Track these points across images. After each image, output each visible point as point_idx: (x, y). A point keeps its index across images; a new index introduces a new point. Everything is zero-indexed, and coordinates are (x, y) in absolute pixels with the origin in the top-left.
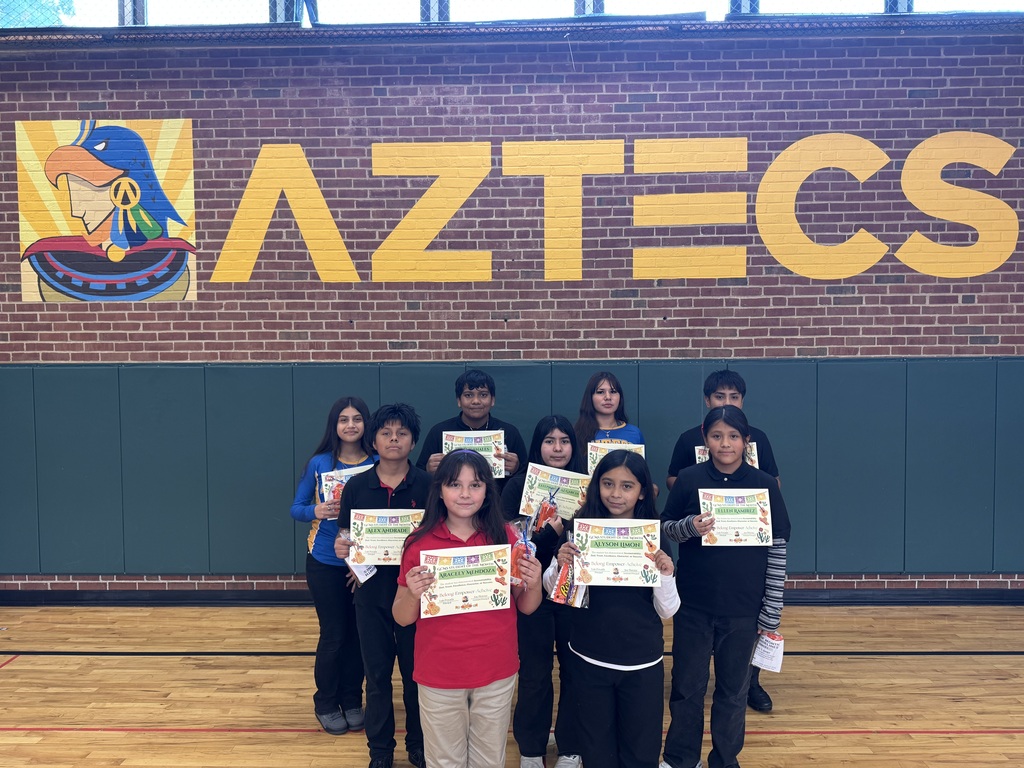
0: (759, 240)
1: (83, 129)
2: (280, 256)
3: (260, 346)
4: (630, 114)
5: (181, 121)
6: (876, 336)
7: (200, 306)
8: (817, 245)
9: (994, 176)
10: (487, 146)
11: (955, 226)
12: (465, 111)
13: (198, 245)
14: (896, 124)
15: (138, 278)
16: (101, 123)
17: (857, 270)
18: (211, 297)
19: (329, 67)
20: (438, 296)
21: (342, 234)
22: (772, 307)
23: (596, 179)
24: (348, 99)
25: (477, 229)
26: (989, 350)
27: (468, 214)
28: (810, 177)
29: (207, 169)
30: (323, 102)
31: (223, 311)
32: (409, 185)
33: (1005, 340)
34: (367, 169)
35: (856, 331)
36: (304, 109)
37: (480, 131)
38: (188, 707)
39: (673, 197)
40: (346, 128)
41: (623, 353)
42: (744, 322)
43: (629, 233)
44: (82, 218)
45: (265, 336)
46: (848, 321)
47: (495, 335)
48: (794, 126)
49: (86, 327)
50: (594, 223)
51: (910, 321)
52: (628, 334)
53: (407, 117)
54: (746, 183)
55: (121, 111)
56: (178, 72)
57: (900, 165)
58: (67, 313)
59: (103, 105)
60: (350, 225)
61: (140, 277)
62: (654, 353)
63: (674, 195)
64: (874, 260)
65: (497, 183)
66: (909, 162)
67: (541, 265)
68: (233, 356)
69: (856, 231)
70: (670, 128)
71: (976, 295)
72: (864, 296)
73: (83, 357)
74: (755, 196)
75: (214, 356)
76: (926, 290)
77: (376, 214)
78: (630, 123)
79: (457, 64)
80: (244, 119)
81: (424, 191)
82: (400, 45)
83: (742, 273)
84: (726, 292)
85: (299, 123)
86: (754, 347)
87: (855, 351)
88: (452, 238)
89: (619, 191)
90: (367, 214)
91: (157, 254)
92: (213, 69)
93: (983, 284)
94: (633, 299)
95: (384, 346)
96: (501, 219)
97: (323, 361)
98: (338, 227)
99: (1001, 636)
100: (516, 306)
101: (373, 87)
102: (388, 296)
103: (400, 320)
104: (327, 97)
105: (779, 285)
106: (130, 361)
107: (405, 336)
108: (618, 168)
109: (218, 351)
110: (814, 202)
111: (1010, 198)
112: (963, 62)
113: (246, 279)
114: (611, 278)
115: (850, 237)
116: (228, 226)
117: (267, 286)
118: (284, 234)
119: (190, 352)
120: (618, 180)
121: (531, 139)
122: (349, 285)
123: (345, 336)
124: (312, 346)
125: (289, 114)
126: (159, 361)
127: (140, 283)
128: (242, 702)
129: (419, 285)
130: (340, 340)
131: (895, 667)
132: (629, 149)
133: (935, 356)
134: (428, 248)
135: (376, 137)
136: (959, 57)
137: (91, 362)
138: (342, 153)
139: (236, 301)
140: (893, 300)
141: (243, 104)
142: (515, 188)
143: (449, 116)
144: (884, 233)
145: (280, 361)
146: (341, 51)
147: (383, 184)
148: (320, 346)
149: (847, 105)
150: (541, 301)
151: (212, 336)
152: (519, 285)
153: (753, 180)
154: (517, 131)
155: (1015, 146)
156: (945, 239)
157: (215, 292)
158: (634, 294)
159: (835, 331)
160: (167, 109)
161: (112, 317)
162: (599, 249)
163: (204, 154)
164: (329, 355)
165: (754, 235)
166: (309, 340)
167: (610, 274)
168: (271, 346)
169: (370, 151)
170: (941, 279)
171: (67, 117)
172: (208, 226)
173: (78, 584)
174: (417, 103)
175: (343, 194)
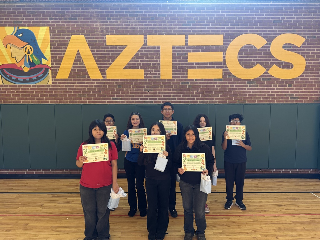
0: (226, 67)
1: (15, 30)
2: (78, 70)
3: (72, 98)
4: (187, 27)
5: (46, 27)
6: (262, 97)
7: (53, 86)
8: (244, 69)
9: (298, 48)
10: (143, 36)
11: (286, 63)
12: (136, 25)
13: (52, 67)
14: (269, 31)
15: (33, 77)
16: (21, 28)
17: (256, 76)
18: (56, 83)
19: (93, 11)
20: (127, 83)
21: (97, 63)
22: (230, 88)
23: (176, 47)
24: (98, 21)
25: (139, 62)
26: (296, 101)
27: (137, 58)
28: (242, 47)
29: (54, 43)
30: (91, 22)
31: (60, 87)
32: (118, 48)
33: (301, 98)
34: (105, 43)
35: (255, 95)
36: (85, 24)
37: (140, 31)
38: (49, 208)
39: (200, 53)
40: (98, 30)
41: (185, 102)
42: (221, 92)
43: (186, 64)
44: (15, 58)
45: (73, 95)
46: (253, 92)
47: (145, 96)
48: (238, 31)
49: (17, 92)
50: (176, 61)
51: (272, 92)
52: (186, 96)
53: (117, 27)
54: (223, 49)
55: (27, 24)
56: (45, 12)
57: (270, 44)
58: (11, 88)
59: (21, 22)
60: (99, 61)
61: (34, 77)
62: (194, 102)
63: (201, 52)
64: (262, 73)
65: (145, 48)
66: (273, 43)
67: (159, 74)
68: (63, 102)
69: (256, 64)
70: (199, 31)
71: (292, 84)
72: (258, 84)
73: (16, 102)
74: (225, 53)
75: (57, 102)
76: (277, 83)
77: (107, 57)
78: (187, 29)
79: (133, 10)
80: (66, 27)
81: (123, 50)
82: (115, 4)
83: (221, 77)
84: (216, 83)
85: (83, 28)
86: (224, 100)
87: (255, 101)
88: (131, 65)
89: (183, 51)
90: (105, 57)
91: (39, 70)
92: (56, 11)
93: (294, 81)
94: (187, 85)
95: (110, 99)
96: (147, 59)
97: (91, 103)
98: (96, 61)
99: (296, 187)
100: (152, 87)
101: (107, 17)
102: (111, 83)
103: (115, 91)
104: (92, 20)
105: (232, 81)
106: (31, 103)
107: (117, 96)
108: (183, 44)
109: (59, 100)
110: (244, 55)
111: (303, 54)
112: (290, 12)
113: (67, 78)
114: (181, 78)
115: (254, 66)
116: (61, 61)
117: (74, 80)
118: (79, 64)
119: (50, 100)
120: (183, 48)
121: (156, 34)
122: (99, 80)
123: (98, 96)
124: (88, 99)
125: (80, 25)
126: (40, 103)
127: (34, 79)
128: (65, 207)
129: (121, 80)
130: (96, 97)
131: (263, 196)
132: (187, 38)
133: (279, 103)
134: (124, 68)
135: (108, 33)
136: (289, 10)
137: (19, 103)
138: (97, 38)
139: (64, 84)
140: (267, 86)
141: (65, 22)
142: (151, 49)
143: (130, 26)
144: (265, 65)
145: (78, 103)
146: (96, 6)
147: (110, 48)
148: (90, 99)
149: (254, 25)
150: (159, 85)
151: (57, 95)
152: (153, 80)
153: (225, 48)
154: (152, 31)
155: (305, 38)
156: (283, 67)
157: (57, 82)
158: (188, 83)
159: (249, 95)
160: (41, 24)
161: (25, 89)
162: (177, 69)
163: (53, 38)
164: (93, 102)
165: (225, 65)
166: (87, 97)
167: (181, 77)
168: (75, 99)
169: (106, 38)
170: (282, 80)
171: (9, 26)
172: (55, 61)
173: (16, 172)
174: (120, 23)
175: (97, 51)
